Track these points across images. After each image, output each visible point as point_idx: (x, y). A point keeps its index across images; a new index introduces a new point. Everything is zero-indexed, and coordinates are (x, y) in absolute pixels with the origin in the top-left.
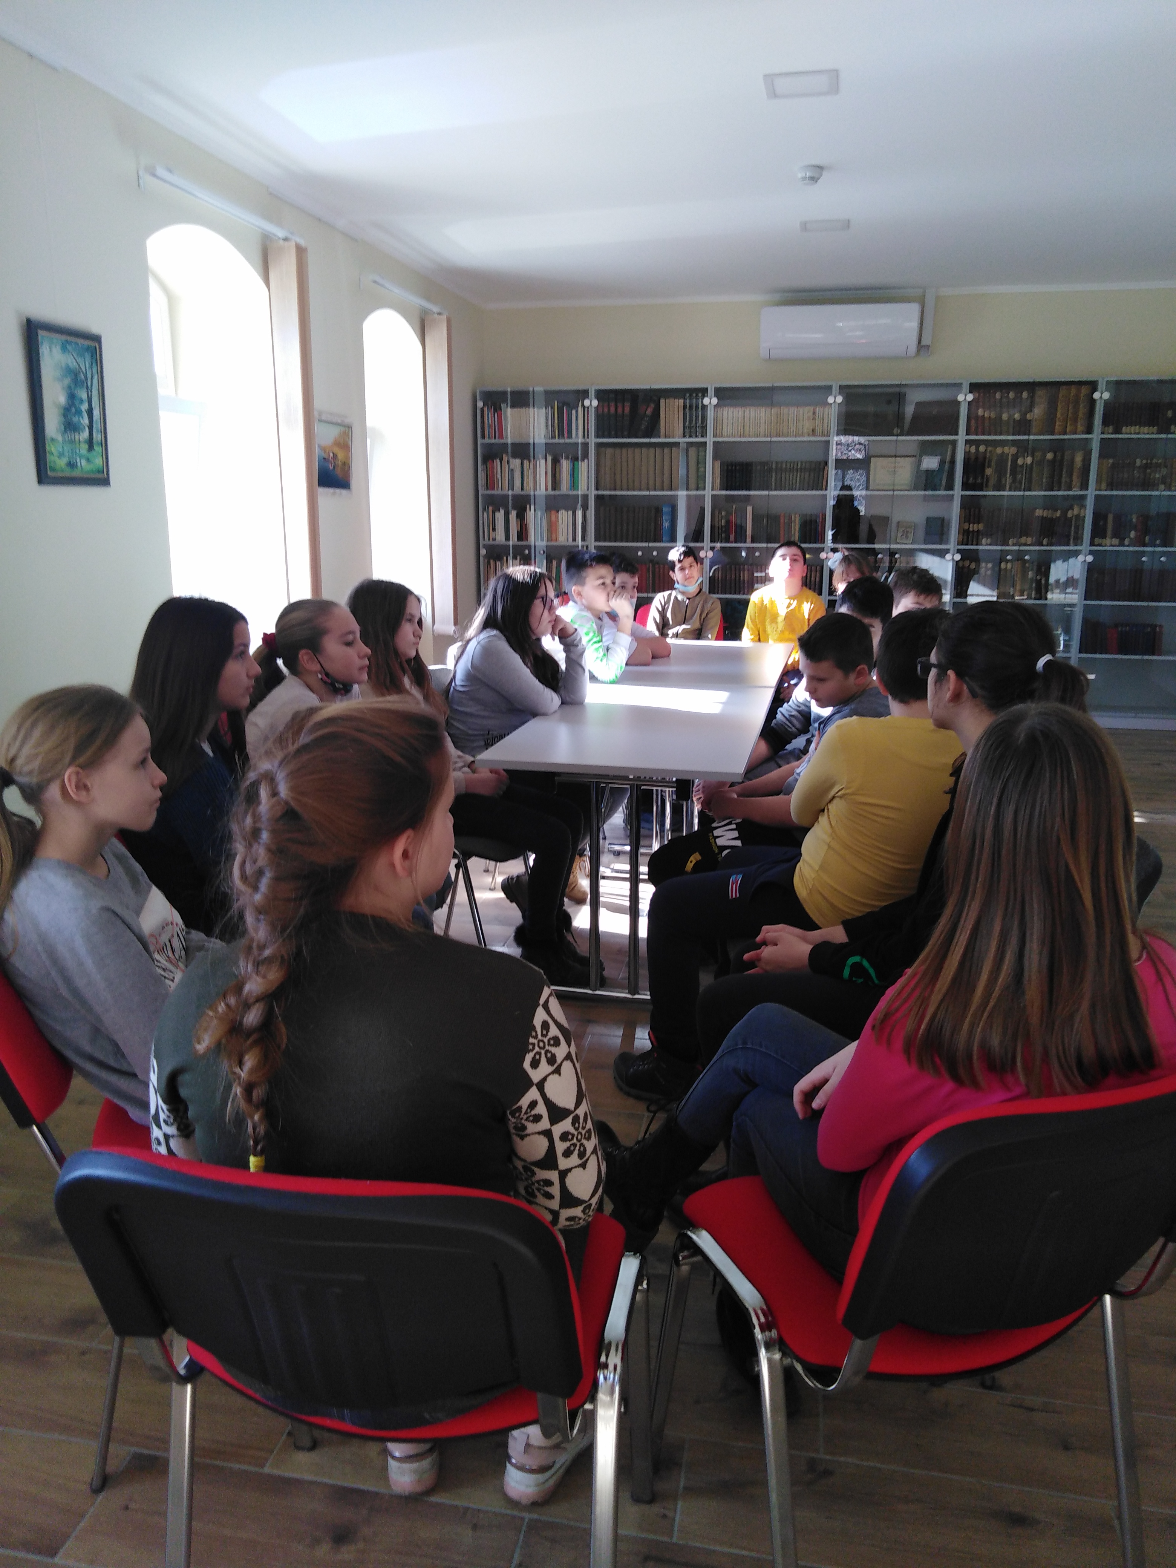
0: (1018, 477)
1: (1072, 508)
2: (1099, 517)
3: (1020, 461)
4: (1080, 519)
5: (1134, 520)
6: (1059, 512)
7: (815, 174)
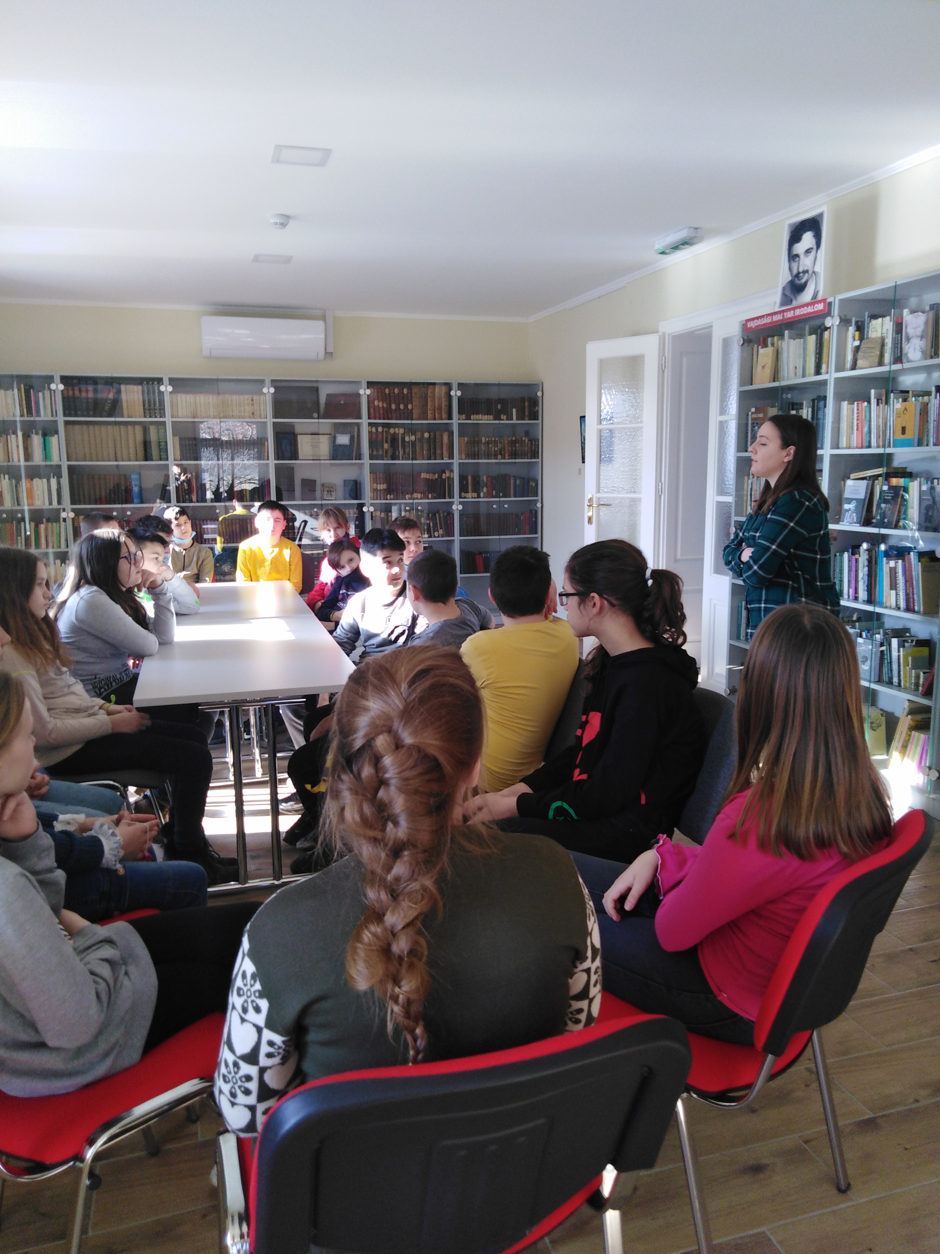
0: (407, 450)
1: (444, 472)
2: (462, 478)
3: (407, 439)
4: (451, 480)
5: (485, 480)
6: (437, 475)
7: (284, 221)
